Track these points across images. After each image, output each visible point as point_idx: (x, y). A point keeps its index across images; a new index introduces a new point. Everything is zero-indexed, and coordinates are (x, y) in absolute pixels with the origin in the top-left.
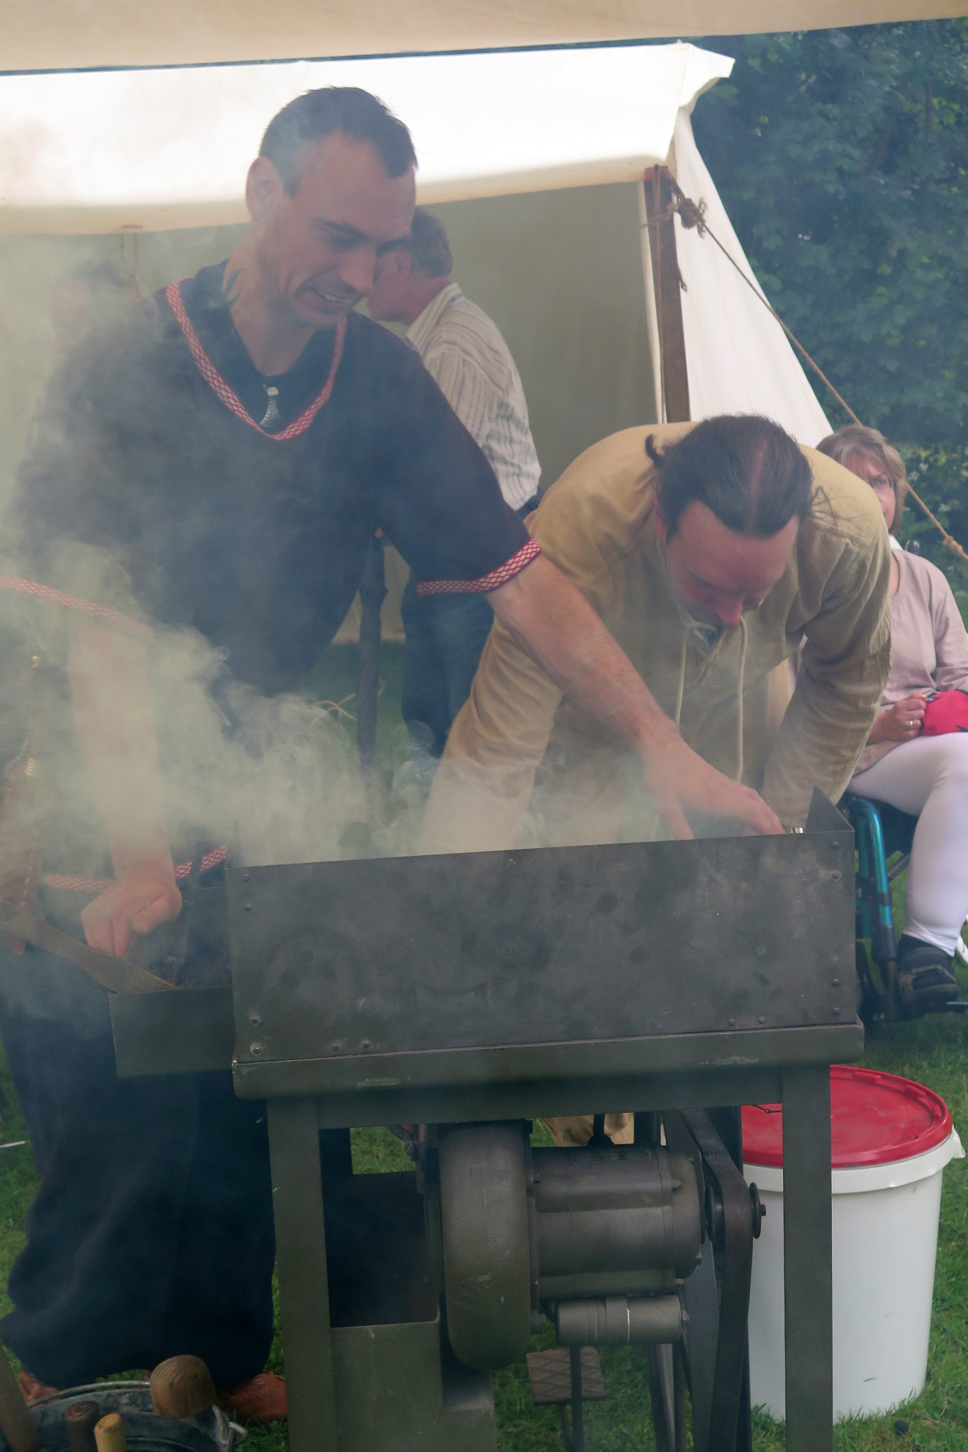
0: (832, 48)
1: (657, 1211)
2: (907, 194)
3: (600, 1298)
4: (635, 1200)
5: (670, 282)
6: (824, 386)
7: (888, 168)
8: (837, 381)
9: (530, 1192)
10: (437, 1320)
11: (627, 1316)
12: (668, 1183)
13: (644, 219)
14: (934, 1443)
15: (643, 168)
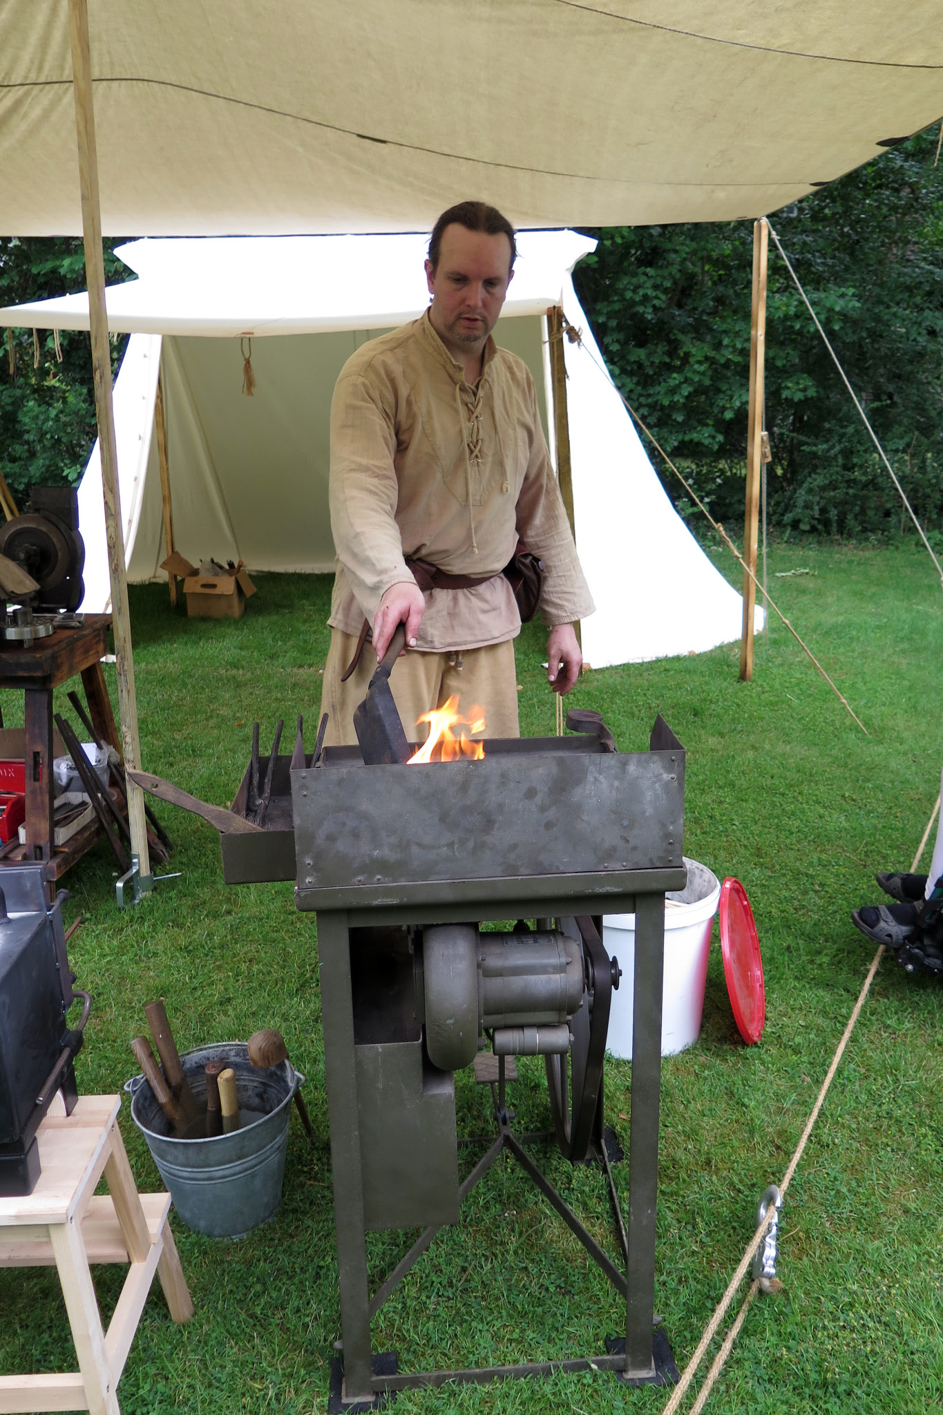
0: (651, 235)
1: (557, 977)
2: (690, 320)
3: (521, 1027)
4: (543, 970)
5: (560, 374)
6: (641, 429)
7: (680, 306)
8: (649, 427)
9: (479, 966)
10: (420, 1040)
11: (537, 1038)
12: (564, 960)
13: (546, 338)
14: (706, 1072)
15: (546, 307)
